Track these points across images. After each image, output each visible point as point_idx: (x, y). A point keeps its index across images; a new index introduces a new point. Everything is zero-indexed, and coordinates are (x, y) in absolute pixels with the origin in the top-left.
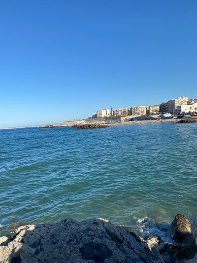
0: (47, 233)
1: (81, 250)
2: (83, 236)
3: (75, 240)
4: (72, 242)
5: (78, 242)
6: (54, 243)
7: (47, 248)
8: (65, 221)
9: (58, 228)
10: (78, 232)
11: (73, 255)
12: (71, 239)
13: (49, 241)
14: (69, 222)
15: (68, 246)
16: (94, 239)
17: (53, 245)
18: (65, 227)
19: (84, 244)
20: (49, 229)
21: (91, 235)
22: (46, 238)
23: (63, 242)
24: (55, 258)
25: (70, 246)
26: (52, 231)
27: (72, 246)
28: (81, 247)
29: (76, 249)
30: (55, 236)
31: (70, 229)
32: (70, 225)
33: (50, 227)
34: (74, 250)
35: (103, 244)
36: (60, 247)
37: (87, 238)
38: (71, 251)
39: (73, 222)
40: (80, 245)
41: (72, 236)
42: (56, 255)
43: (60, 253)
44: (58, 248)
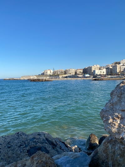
0: (5, 141)
1: (28, 151)
2: (30, 142)
3: (24, 145)
4: (22, 146)
5: (26, 146)
6: (9, 147)
7: (4, 151)
8: (18, 133)
9: (12, 138)
10: (27, 140)
11: (22, 154)
12: (22, 144)
13: (5, 147)
14: (21, 134)
15: (19, 149)
16: (37, 144)
17: (8, 149)
18: (18, 137)
19: (30, 147)
20: (6, 139)
21: (35, 142)
22: (3, 144)
23: (15, 147)
24: (9, 157)
25: (20, 149)
26: (8, 140)
27: (22, 149)
28: (28, 149)
29: (24, 150)
30: (10, 143)
31: (21, 138)
32: (21, 135)
33: (7, 138)
34: (23, 151)
35: (43, 147)
36: (13, 150)
37: (33, 143)
38: (21, 152)
39: (24, 134)
40: (28, 148)
41: (22, 143)
42: (10, 155)
43: (13, 154)
44: (12, 150)
